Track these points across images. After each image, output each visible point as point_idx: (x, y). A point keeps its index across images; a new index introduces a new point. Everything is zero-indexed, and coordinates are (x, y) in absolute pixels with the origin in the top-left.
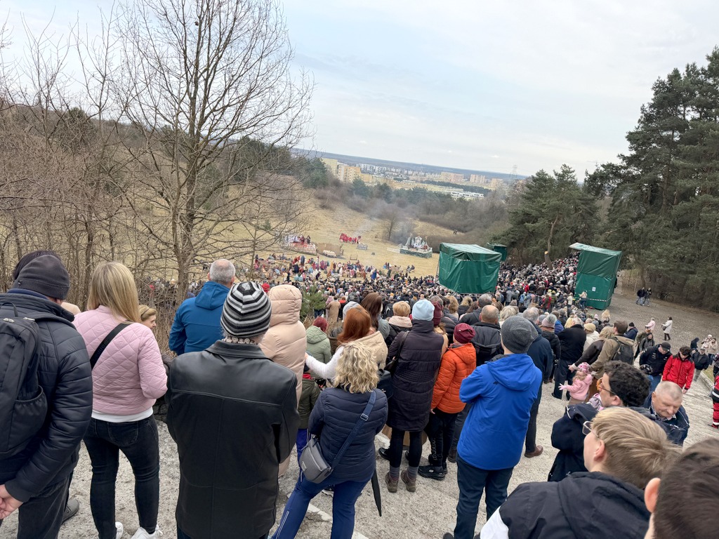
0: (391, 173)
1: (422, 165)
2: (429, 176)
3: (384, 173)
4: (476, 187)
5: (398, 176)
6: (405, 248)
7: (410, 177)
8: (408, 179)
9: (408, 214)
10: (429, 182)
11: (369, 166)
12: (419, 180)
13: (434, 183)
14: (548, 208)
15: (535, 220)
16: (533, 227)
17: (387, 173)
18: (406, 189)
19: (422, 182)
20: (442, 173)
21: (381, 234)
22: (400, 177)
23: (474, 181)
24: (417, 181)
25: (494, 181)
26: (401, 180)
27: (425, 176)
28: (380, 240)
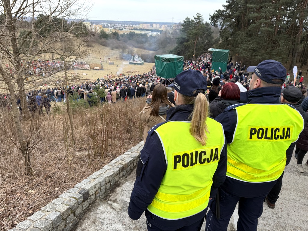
0: (116, 27)
1: (131, 21)
2: (135, 26)
3: (113, 27)
4: (156, 30)
5: (120, 27)
6: (131, 61)
7: (126, 28)
8: (125, 29)
9: (129, 45)
10: (135, 29)
11: (105, 24)
12: (130, 29)
13: (137, 29)
14: (193, 34)
15: (187, 41)
16: (187, 44)
17: (115, 27)
18: (126, 33)
19: (132, 29)
20: (140, 24)
21: (119, 56)
22: (121, 28)
23: (155, 27)
24: (129, 29)
25: (163, 26)
26: (122, 29)
27: (133, 26)
28: (119, 59)
